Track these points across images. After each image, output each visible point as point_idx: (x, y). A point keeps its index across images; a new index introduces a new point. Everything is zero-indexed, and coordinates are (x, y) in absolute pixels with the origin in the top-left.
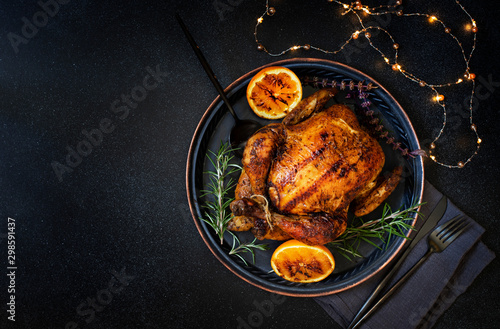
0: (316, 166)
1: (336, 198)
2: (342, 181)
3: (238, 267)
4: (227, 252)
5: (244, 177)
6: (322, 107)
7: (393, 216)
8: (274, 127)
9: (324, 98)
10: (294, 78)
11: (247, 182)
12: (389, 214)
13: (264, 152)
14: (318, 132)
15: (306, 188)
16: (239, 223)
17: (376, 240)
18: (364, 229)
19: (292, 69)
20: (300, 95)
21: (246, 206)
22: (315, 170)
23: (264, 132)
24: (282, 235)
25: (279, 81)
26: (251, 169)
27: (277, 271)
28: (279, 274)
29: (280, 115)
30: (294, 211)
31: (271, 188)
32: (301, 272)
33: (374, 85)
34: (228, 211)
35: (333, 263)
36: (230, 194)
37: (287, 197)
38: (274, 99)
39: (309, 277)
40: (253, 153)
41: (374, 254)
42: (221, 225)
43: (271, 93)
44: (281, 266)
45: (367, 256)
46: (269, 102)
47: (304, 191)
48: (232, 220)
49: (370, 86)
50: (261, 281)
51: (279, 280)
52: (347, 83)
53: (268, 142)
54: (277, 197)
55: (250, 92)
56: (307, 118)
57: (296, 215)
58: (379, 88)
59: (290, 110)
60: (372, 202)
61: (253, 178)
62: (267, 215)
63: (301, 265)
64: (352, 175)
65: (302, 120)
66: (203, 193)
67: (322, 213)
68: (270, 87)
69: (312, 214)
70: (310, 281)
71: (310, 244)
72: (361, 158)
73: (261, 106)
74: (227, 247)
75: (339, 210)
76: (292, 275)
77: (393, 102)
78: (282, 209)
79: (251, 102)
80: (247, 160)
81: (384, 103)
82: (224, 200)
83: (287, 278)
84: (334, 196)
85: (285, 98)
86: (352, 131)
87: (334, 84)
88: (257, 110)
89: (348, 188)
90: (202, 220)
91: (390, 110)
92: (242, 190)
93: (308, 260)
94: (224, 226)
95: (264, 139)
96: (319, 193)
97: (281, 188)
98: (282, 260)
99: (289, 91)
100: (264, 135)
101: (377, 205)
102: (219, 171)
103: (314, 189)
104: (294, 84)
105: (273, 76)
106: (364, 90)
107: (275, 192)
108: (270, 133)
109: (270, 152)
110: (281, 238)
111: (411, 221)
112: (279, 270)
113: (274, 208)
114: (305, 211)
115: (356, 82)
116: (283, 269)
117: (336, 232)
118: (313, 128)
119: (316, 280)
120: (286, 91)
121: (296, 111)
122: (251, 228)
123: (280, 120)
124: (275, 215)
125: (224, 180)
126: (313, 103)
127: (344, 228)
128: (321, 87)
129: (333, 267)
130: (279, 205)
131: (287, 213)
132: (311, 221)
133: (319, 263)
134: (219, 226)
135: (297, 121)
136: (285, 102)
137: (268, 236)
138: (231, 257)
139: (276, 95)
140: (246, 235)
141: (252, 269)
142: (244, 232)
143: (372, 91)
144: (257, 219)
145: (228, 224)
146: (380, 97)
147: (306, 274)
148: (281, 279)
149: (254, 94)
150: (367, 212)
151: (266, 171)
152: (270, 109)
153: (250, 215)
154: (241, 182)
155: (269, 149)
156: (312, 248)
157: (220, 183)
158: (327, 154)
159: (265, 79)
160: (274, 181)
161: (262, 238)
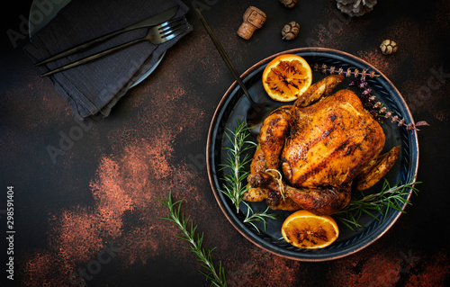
0: (326, 145)
1: (343, 173)
2: (349, 159)
3: (252, 234)
4: (242, 220)
5: (259, 153)
6: (331, 92)
7: (390, 191)
8: (287, 109)
9: (333, 84)
10: (305, 65)
11: (262, 158)
12: (387, 188)
13: (278, 131)
14: (327, 114)
15: (317, 164)
16: (254, 194)
17: (375, 212)
18: (364, 202)
19: (304, 57)
20: (310, 81)
21: (262, 179)
22: (325, 148)
23: (278, 112)
24: (292, 206)
25: (292, 68)
26: (267, 146)
27: (286, 238)
28: (288, 241)
29: (292, 98)
30: (305, 184)
31: (284, 164)
32: (308, 240)
33: (376, 73)
34: (244, 183)
35: (337, 231)
36: (246, 169)
37: (299, 172)
38: (287, 83)
39: (315, 244)
40: (269, 131)
41: (372, 225)
42: (238, 196)
43: (285, 78)
44: (290, 234)
45: (366, 226)
46: (282, 86)
47: (314, 167)
48: (247, 192)
49: (373, 74)
50: (271, 246)
51: (288, 246)
52: (353, 70)
53: (282, 122)
54: (289, 172)
55: (265, 77)
56: (316, 101)
57: (307, 188)
58: (381, 76)
59: (301, 94)
60: (373, 178)
61: (269, 154)
62: (281, 188)
63: (309, 233)
64: (358, 153)
65: (312, 103)
66: (221, 167)
67: (330, 187)
68: (284, 73)
69: (321, 187)
70: (316, 247)
71: (318, 214)
72: (366, 139)
73: (275, 89)
74: (242, 216)
75: (345, 184)
76: (300, 241)
77: (392, 89)
78: (294, 182)
79: (266, 86)
80: (264, 138)
81: (385, 89)
82: (240, 174)
83: (295, 244)
84: (341, 172)
85: (296, 83)
86: (358, 114)
87: (341, 70)
88: (271, 94)
89: (353, 165)
90: (220, 191)
91: (390, 96)
92: (257, 165)
93: (315, 229)
94: (240, 197)
95: (279, 119)
96: (328, 169)
97: (293, 164)
98: (291, 228)
99: (300, 77)
100: (279, 116)
101: (377, 180)
102: (236, 147)
103: (323, 165)
104: (305, 71)
105: (287, 63)
106: (367, 78)
107: (288, 167)
108: (284, 114)
109: (285, 131)
110: (291, 208)
111: (406, 196)
112: (288, 238)
113: (287, 181)
114: (314, 184)
115: (361, 70)
116: (292, 237)
117: (342, 204)
118: (323, 111)
119: (321, 247)
120: (298, 77)
121: (306, 95)
122: (265, 200)
123: (292, 102)
124: (288, 187)
125: (240, 155)
126: (322, 88)
127: (348, 200)
128: (328, 74)
129: (337, 235)
130: (292, 179)
131: (298, 186)
132: (320, 194)
133: (325, 232)
134: (236, 197)
135: (308, 104)
136: (296, 87)
137: (280, 207)
138: (246, 224)
139: (288, 80)
140: (259, 206)
141: (263, 236)
142: (257, 203)
143: (374, 78)
144: (271, 191)
145: (243, 196)
146: (381, 85)
147: (312, 241)
148: (290, 245)
149: (269, 78)
150: (368, 187)
151: (280, 148)
152: (283, 92)
153: (265, 188)
154: (256, 158)
155: (283, 128)
156: (319, 218)
157: (237, 158)
158: (336, 134)
159: (279, 65)
160: (287, 157)
161: (275, 208)
